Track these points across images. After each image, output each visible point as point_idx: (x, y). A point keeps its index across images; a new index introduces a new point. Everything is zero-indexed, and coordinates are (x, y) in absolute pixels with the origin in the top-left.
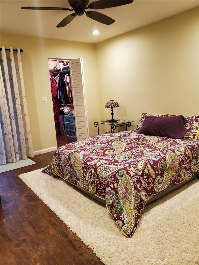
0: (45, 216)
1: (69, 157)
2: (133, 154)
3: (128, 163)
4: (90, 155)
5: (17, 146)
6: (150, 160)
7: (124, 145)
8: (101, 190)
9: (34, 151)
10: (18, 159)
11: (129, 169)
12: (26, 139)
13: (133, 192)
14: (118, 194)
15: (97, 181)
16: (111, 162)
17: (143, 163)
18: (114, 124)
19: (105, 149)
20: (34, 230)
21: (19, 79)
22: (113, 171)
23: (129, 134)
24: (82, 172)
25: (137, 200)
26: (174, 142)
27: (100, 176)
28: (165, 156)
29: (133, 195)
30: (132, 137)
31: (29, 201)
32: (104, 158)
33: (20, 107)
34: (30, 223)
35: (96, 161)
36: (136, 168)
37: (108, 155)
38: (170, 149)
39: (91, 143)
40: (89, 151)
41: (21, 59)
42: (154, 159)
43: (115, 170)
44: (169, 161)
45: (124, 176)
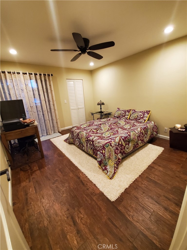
0: (68, 166)
1: (78, 134)
2: (112, 132)
3: (110, 139)
4: (89, 133)
5: (52, 126)
6: (122, 137)
7: (107, 127)
8: (96, 153)
9: (61, 128)
10: (53, 133)
11: (111, 143)
12: (57, 123)
13: (114, 155)
14: (105, 156)
15: (93, 148)
16: (101, 138)
17: (118, 138)
18: (102, 114)
19: (97, 129)
20: (62, 174)
21: (51, 91)
22: (103, 144)
23: (110, 119)
24: (85, 143)
25: (116, 159)
26: (134, 125)
27: (95, 145)
28: (130, 134)
29: (114, 157)
30: (111, 122)
31: (59, 157)
32: (97, 135)
33: (53, 106)
34: (60, 170)
35: (93, 137)
36: (115, 142)
37: (99, 133)
38: (132, 129)
39: (90, 126)
40: (89, 131)
41: (52, 80)
42: (125, 136)
43: (104, 143)
44: (132, 137)
45: (109, 147)
